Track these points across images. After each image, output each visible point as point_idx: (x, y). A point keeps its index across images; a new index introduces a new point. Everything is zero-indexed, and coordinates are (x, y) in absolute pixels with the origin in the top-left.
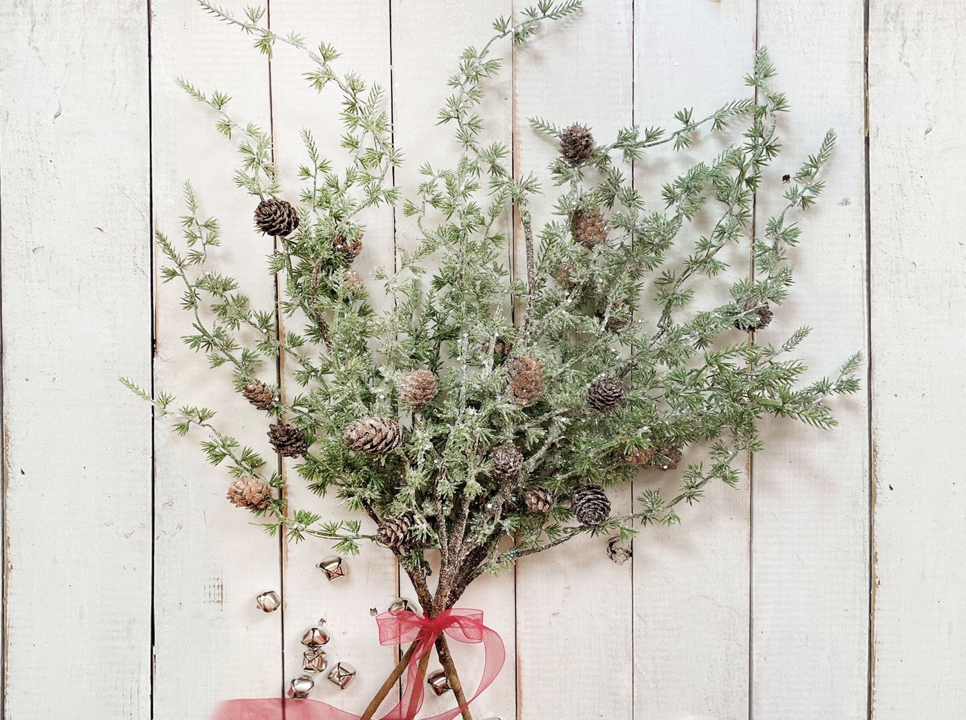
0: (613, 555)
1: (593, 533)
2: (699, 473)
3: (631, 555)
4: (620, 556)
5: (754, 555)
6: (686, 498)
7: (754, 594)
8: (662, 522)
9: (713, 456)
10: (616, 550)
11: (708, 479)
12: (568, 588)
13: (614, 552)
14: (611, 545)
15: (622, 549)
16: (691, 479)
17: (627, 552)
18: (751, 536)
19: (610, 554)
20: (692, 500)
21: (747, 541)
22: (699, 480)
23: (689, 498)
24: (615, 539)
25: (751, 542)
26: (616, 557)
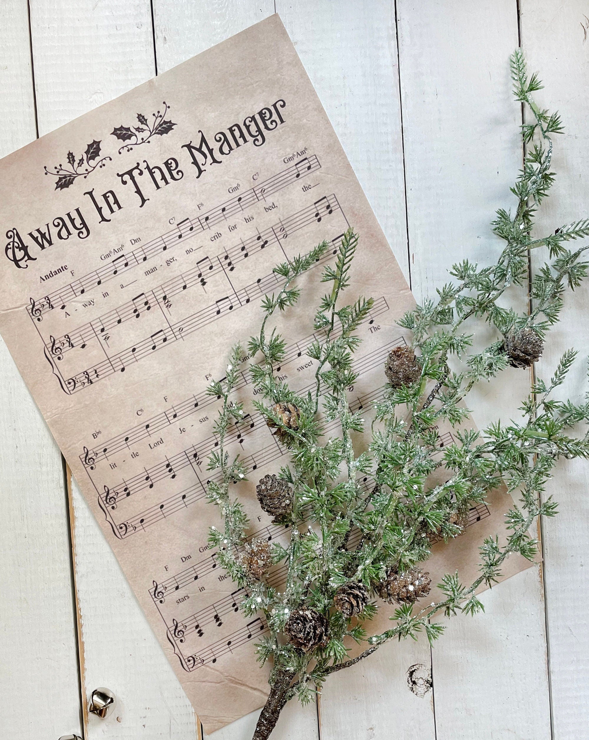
0: (414, 687)
1: (400, 636)
2: (496, 547)
3: (432, 685)
4: (421, 687)
5: (553, 677)
6: (484, 580)
7: (555, 723)
8: (465, 611)
9: (508, 525)
10: (416, 681)
11: (505, 554)
12: (371, 729)
13: (414, 683)
14: (411, 673)
15: (422, 678)
16: (489, 556)
17: (427, 682)
18: (548, 655)
19: (410, 686)
20: (492, 582)
21: (545, 661)
22: (498, 556)
23: (488, 578)
24: (415, 668)
25: (548, 661)
26: (416, 689)
